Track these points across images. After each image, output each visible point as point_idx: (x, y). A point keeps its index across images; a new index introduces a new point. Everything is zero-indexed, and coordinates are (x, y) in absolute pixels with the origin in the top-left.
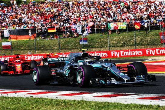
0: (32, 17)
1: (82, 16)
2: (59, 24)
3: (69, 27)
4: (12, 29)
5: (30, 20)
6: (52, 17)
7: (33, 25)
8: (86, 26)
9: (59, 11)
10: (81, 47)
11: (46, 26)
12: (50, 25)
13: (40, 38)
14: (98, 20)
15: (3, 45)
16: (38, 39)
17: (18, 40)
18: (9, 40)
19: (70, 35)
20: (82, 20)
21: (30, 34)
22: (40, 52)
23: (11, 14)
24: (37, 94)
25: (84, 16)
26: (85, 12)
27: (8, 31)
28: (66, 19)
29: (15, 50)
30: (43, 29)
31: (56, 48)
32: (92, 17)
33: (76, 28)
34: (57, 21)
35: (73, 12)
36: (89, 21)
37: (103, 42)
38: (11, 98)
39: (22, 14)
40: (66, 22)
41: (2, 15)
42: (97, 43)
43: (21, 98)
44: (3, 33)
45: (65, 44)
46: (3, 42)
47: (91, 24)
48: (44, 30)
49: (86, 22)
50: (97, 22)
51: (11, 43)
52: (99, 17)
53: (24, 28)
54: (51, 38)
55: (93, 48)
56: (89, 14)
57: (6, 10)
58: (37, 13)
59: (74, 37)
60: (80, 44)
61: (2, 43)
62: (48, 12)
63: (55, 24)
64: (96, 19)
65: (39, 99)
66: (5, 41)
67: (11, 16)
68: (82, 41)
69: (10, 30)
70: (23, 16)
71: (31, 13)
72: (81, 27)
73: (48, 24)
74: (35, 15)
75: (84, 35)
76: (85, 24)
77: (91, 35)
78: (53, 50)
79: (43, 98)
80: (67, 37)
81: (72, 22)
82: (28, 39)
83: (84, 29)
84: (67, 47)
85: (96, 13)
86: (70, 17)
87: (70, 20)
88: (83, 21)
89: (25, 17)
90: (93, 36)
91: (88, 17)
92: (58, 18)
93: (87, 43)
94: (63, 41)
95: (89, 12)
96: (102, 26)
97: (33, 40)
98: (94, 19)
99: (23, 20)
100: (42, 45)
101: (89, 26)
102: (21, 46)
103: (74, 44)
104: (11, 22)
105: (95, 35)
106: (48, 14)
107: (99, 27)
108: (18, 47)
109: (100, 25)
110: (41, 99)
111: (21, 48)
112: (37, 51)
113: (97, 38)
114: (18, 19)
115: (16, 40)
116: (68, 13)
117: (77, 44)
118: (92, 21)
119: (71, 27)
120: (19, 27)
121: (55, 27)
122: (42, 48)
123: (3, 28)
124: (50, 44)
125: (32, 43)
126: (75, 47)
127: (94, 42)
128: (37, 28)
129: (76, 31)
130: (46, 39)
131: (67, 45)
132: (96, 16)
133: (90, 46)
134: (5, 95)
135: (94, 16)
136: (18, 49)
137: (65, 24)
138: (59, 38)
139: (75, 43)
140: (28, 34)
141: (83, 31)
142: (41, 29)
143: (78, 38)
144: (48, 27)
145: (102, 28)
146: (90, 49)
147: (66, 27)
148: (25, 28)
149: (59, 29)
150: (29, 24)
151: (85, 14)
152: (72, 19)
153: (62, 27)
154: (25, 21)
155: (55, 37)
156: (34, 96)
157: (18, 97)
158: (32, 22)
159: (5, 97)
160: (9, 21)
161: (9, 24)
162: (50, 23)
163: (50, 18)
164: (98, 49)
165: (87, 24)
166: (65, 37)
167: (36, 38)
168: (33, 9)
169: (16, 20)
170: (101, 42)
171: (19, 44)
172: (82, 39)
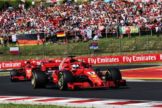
0: (41, 22)
1: (92, 20)
2: (69, 28)
3: (79, 31)
4: (20, 34)
5: (38, 24)
6: (62, 21)
7: (41, 30)
8: (97, 30)
9: (69, 15)
10: (91, 52)
11: (55, 31)
12: (59, 29)
13: (49, 42)
14: (109, 24)
15: (10, 50)
16: (47, 44)
17: (26, 45)
18: (17, 45)
19: (80, 40)
20: (92, 23)
21: (38, 39)
22: (48, 57)
23: (19, 19)
24: (46, 101)
25: (95, 20)
26: (96, 16)
27: (16, 36)
28: (75, 23)
29: (23, 55)
30: (52, 33)
31: (66, 53)
32: (103, 20)
33: (86, 32)
34: (67, 25)
35: (83, 16)
36: (99, 24)
37: (114, 46)
38: (19, 105)
39: (30, 18)
40: (76, 26)
41: (10, 19)
42: (108, 48)
43: (29, 105)
44: (11, 38)
45: (75, 49)
46: (11, 47)
47: (101, 28)
48: (53, 35)
49: (96, 26)
50: (108, 26)
51: (19, 48)
52: (110, 20)
53: (32, 32)
54: (60, 43)
55: (103, 53)
56: (99, 17)
57: (14, 14)
58: (45, 17)
59: (84, 42)
60: (90, 49)
61: (9, 48)
62: (57, 15)
63: (64, 28)
64: (107, 22)
65: (48, 106)
66: (13, 46)
67: (19, 20)
68: (92, 46)
69: (18, 34)
70: (31, 20)
71: (39, 17)
72: (91, 31)
73: (57, 29)
74: (43, 19)
75: (94, 39)
76: (95, 28)
77: (102, 39)
78: (61, 55)
79: (52, 105)
80: (77, 42)
81: (82, 26)
82: (36, 44)
83: (94, 33)
84: (76, 52)
85: (107, 16)
86: (80, 21)
87: (79, 24)
88: (93, 25)
89: (34, 21)
90: (103, 41)
91: (99, 21)
92: (67, 22)
93: (97, 48)
94: (72, 45)
95: (100, 15)
96: (114, 30)
97: (42, 45)
98: (105, 23)
99: (32, 24)
100: (51, 50)
101: (99, 30)
102: (29, 51)
103: (83, 49)
104: (19, 27)
105: (106, 40)
106: (57, 18)
107: (110, 31)
108: (26, 53)
109: (111, 29)
110: (50, 106)
111: (29, 54)
112: (45, 57)
113: (107, 43)
114: (27, 23)
115: (24, 45)
116: (78, 17)
117: (87, 49)
118: (103, 25)
119: (81, 32)
120: (27, 32)
121: (64, 32)
122: (51, 53)
123: (11, 33)
124: (58, 49)
125: (40, 49)
126: (85, 52)
127: (105, 47)
128: (46, 33)
129: (86, 36)
130: (55, 44)
131: (76, 50)
132: (107, 20)
133: (100, 51)
134: (13, 102)
135: (105, 20)
136: (26, 55)
137: (75, 28)
138: (69, 43)
139: (85, 48)
140: (37, 39)
141: (93, 36)
142: (50, 33)
143: (88, 42)
144: (56, 31)
145: (113, 32)
146: (101, 54)
147: (76, 31)
148: (34, 32)
149: (68, 34)
150: (37, 29)
151: (96, 17)
152: (82, 22)
153: (72, 32)
154: (33, 25)
155: (64, 42)
156: (43, 103)
157: (26, 104)
158: (41, 26)
159: (13, 104)
160: (16, 26)
161: (17, 28)
162: (59, 27)
163: (59, 22)
164: (109, 54)
165: (98, 28)
166: (74, 42)
167: (45, 43)
168: (42, 13)
169: (24, 24)
170: (112, 46)
171: (27, 49)
172: (92, 43)
